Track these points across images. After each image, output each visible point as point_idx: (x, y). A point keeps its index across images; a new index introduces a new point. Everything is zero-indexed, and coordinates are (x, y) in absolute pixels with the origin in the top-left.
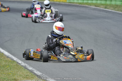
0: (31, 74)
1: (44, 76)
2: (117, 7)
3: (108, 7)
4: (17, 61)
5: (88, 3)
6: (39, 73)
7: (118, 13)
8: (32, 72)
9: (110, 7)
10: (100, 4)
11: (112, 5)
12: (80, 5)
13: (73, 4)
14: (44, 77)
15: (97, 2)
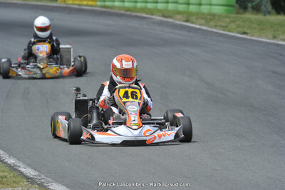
0: (12, 175)
1: (43, 178)
2: (214, 19)
3: (193, 19)
5: (146, 8)
6: (30, 172)
7: (216, 33)
8: (15, 170)
9: (197, 19)
10: (174, 11)
11: (203, 14)
12: (128, 13)
13: (112, 11)
14: (43, 181)
15: (167, 7)
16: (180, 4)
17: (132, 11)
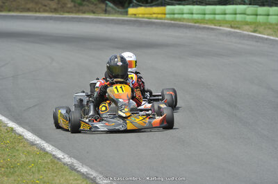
0: (85, 183)
3: (261, 29)
4: (54, 153)
8: (88, 178)
9: (265, 29)
13: (181, 23)
15: (235, 18)
16: (248, 15)
17: (201, 23)
